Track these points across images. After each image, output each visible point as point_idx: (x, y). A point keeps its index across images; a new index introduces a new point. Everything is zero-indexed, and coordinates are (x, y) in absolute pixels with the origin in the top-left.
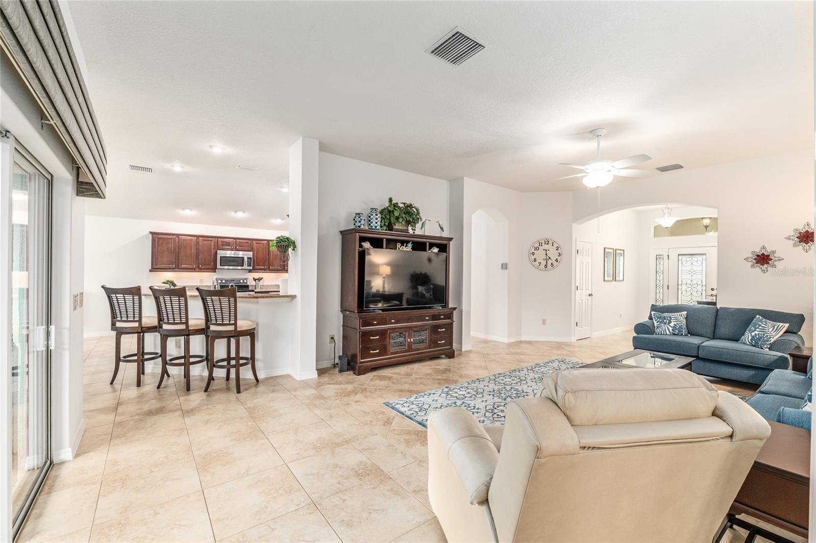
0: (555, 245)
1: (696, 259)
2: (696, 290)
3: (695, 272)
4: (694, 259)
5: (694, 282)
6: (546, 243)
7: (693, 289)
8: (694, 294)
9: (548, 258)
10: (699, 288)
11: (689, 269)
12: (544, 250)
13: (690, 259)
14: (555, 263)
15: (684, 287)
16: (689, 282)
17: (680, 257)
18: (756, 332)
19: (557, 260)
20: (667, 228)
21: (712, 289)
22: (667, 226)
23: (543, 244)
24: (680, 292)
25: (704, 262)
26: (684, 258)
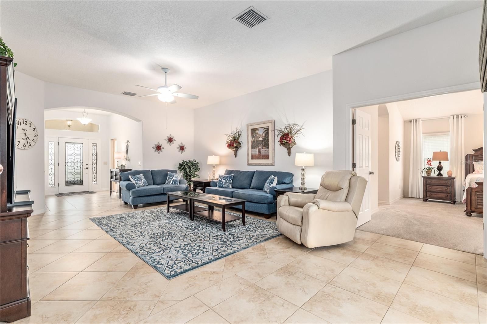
0: (32, 126)
1: (76, 146)
2: (77, 165)
3: (76, 154)
4: (75, 146)
5: (76, 160)
6: (25, 123)
7: (75, 165)
8: (76, 168)
9: (27, 138)
10: (79, 164)
11: (72, 152)
12: (23, 129)
13: (73, 145)
14: (32, 143)
15: (69, 164)
16: (73, 160)
17: (67, 144)
18: (173, 179)
19: (33, 141)
20: (85, 125)
21: (87, 165)
22: (85, 124)
23: (22, 124)
24: (67, 167)
25: (82, 148)
26: (69, 145)
